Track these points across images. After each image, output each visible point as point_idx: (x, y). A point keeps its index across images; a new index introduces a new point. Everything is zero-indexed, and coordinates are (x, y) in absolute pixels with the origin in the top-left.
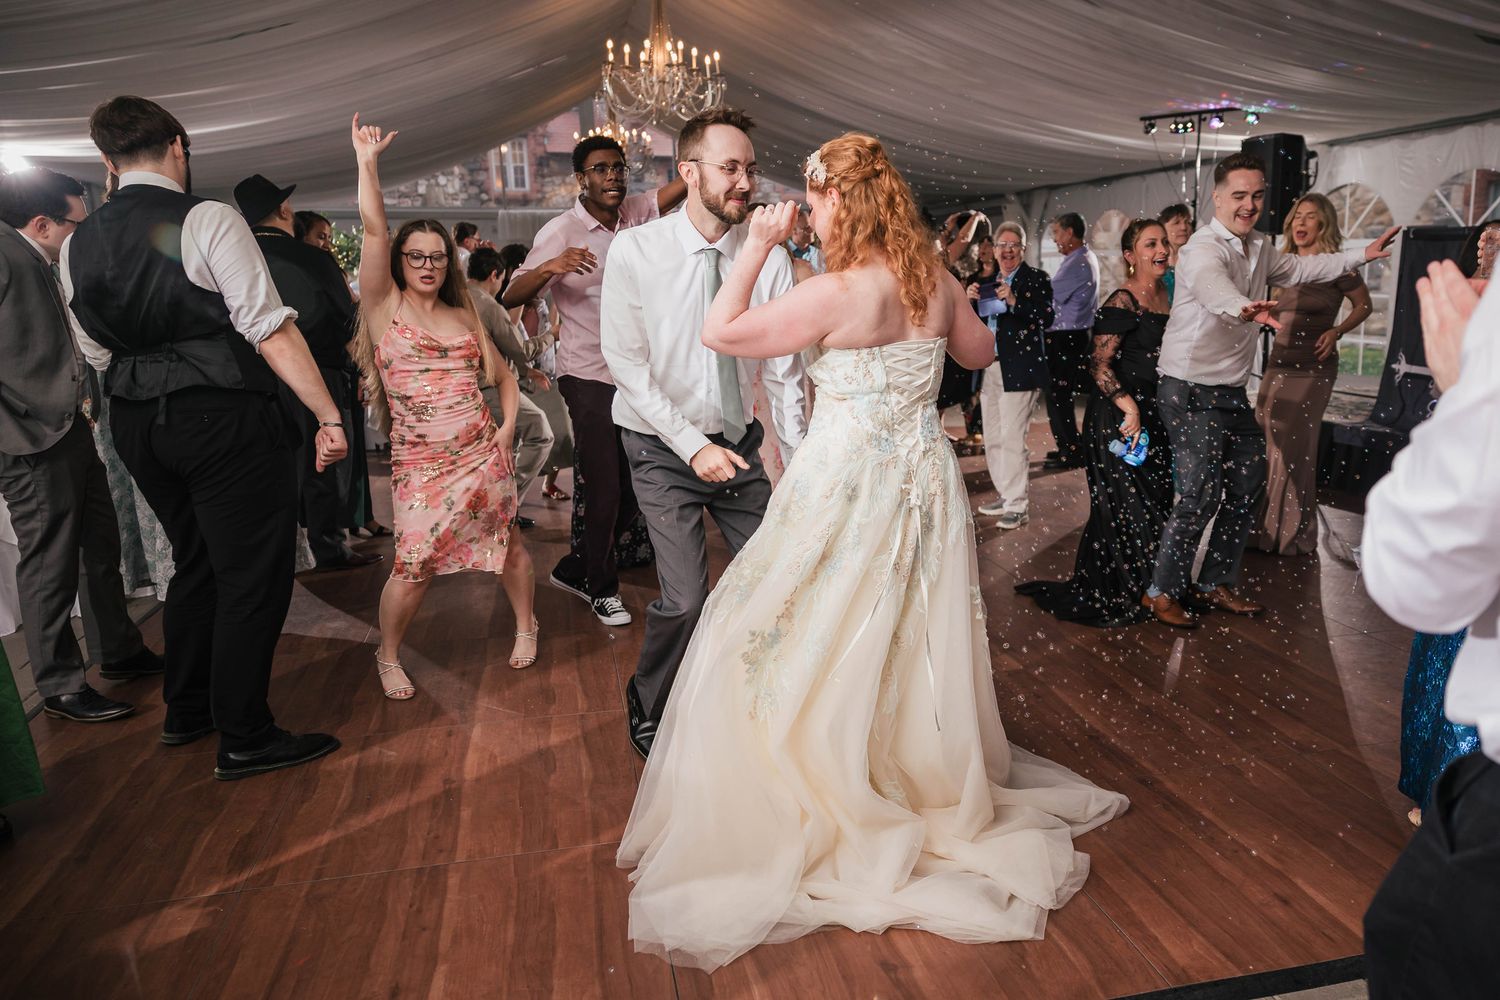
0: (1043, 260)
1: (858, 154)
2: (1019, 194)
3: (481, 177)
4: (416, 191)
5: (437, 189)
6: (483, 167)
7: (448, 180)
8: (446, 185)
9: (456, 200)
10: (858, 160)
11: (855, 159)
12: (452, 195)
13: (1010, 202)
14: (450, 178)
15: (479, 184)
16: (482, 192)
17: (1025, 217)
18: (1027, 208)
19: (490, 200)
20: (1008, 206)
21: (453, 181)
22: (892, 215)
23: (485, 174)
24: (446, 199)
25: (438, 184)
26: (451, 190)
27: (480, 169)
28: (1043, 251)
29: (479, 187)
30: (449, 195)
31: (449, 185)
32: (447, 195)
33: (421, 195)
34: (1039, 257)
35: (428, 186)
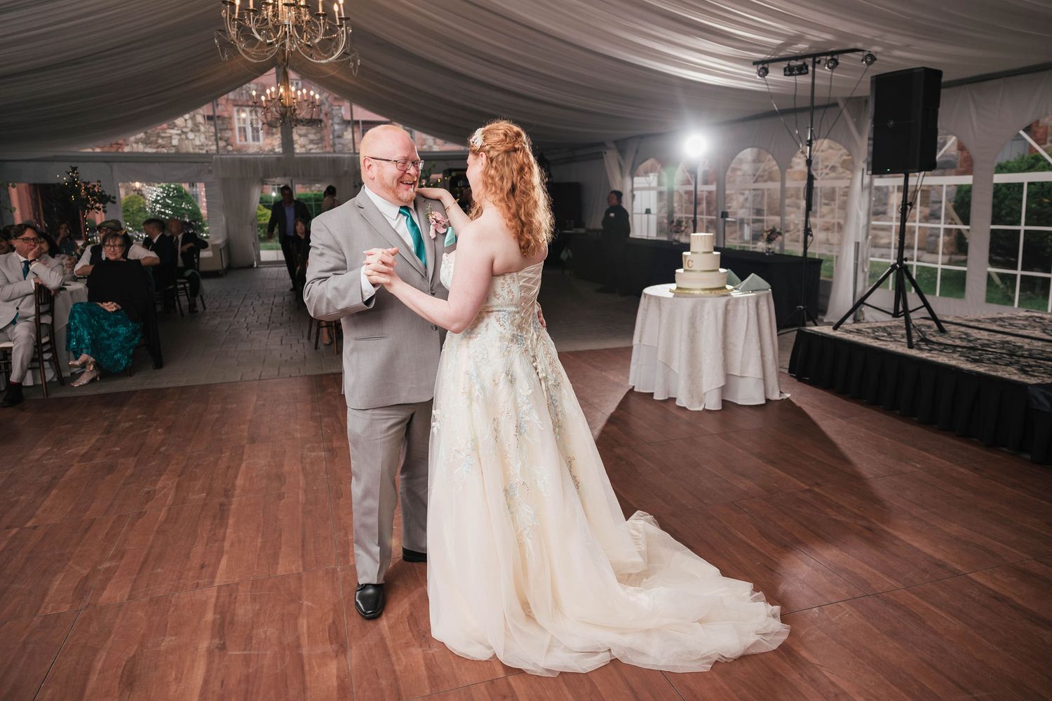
0: (635, 192)
1: (506, 135)
2: (615, 142)
3: (228, 134)
4: (171, 143)
5: (186, 142)
6: (229, 127)
7: (196, 136)
8: (194, 139)
9: (202, 149)
10: (504, 138)
11: (502, 137)
12: (198, 146)
13: (609, 149)
14: (197, 134)
15: (226, 139)
16: (228, 145)
17: (621, 160)
18: (622, 152)
19: (233, 150)
20: (607, 151)
21: (199, 136)
22: (521, 179)
23: (230, 132)
24: (194, 149)
25: (187, 138)
26: (197, 143)
27: (227, 129)
28: (635, 186)
29: (226, 141)
30: (196, 146)
31: (197, 139)
32: (195, 146)
33: (174, 146)
34: (632, 191)
35: (179, 140)
